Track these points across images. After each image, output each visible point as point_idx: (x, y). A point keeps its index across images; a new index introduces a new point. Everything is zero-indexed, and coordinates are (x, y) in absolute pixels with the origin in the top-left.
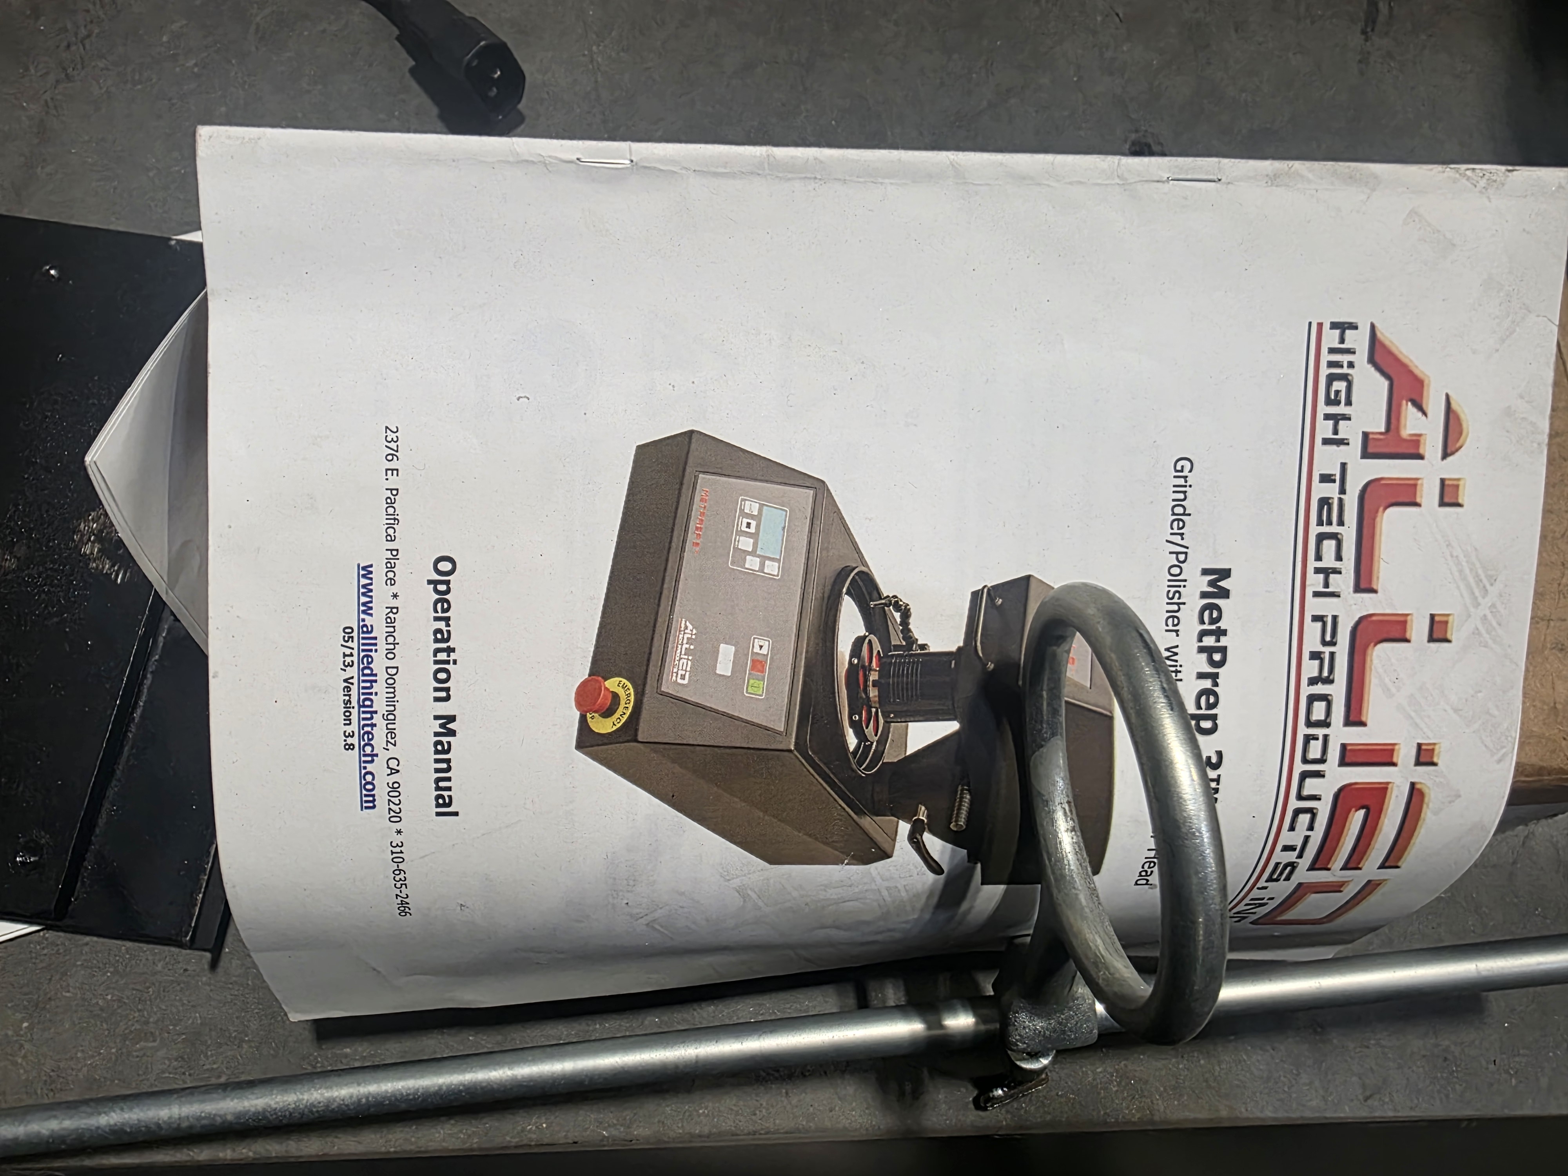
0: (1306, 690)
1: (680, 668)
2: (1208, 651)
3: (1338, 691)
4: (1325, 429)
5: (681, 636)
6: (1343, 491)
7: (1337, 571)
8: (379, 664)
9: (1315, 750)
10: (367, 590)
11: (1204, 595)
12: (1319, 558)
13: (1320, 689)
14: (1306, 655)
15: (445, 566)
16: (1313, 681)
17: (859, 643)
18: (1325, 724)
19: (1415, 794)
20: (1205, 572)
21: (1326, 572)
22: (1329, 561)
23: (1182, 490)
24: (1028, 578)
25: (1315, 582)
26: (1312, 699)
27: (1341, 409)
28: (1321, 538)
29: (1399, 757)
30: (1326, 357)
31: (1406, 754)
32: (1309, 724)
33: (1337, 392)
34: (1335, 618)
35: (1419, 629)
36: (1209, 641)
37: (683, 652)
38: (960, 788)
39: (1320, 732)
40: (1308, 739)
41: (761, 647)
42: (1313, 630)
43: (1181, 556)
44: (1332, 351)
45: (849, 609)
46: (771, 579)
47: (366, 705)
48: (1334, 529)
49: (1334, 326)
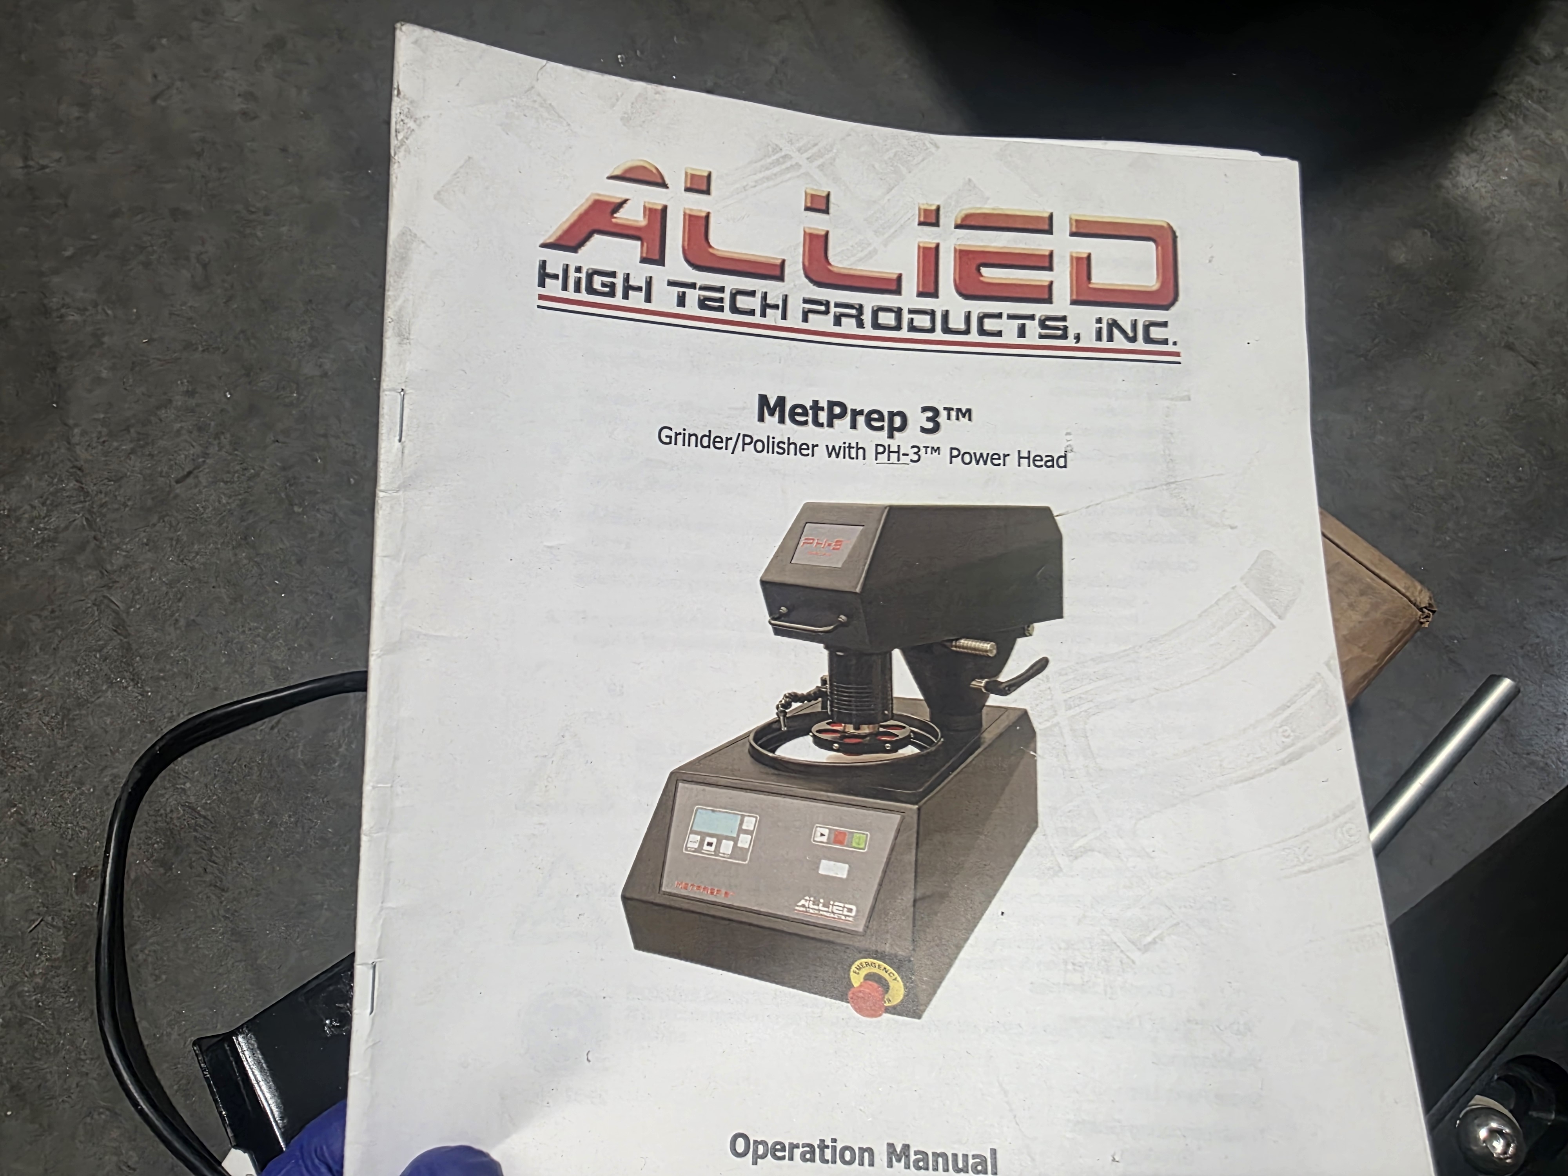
0: (868, 330)
1: (841, 912)
2: (832, 417)
3: (868, 301)
4: (636, 299)
5: (811, 911)
6: (693, 286)
7: (765, 296)
9: (923, 321)
11: (782, 421)
12: (752, 313)
13: (867, 317)
14: (837, 330)
15: (740, 1145)
16: (860, 324)
17: (820, 743)
18: (898, 312)
19: (966, 223)
20: (761, 419)
21: (765, 306)
22: (754, 303)
23: (689, 438)
24: (764, 583)
25: (773, 317)
26: (876, 325)
27: (619, 282)
28: (734, 309)
29: (931, 242)
30: (571, 294)
31: (929, 237)
32: (898, 327)
33: (604, 285)
34: (806, 301)
35: (818, 222)
36: (823, 417)
37: (826, 909)
38: (954, 649)
39: (906, 317)
40: (912, 328)
41: (822, 835)
42: (818, 322)
43: (747, 441)
44: (565, 288)
45: (790, 750)
46: (760, 824)
48: (726, 296)
49: (542, 284)
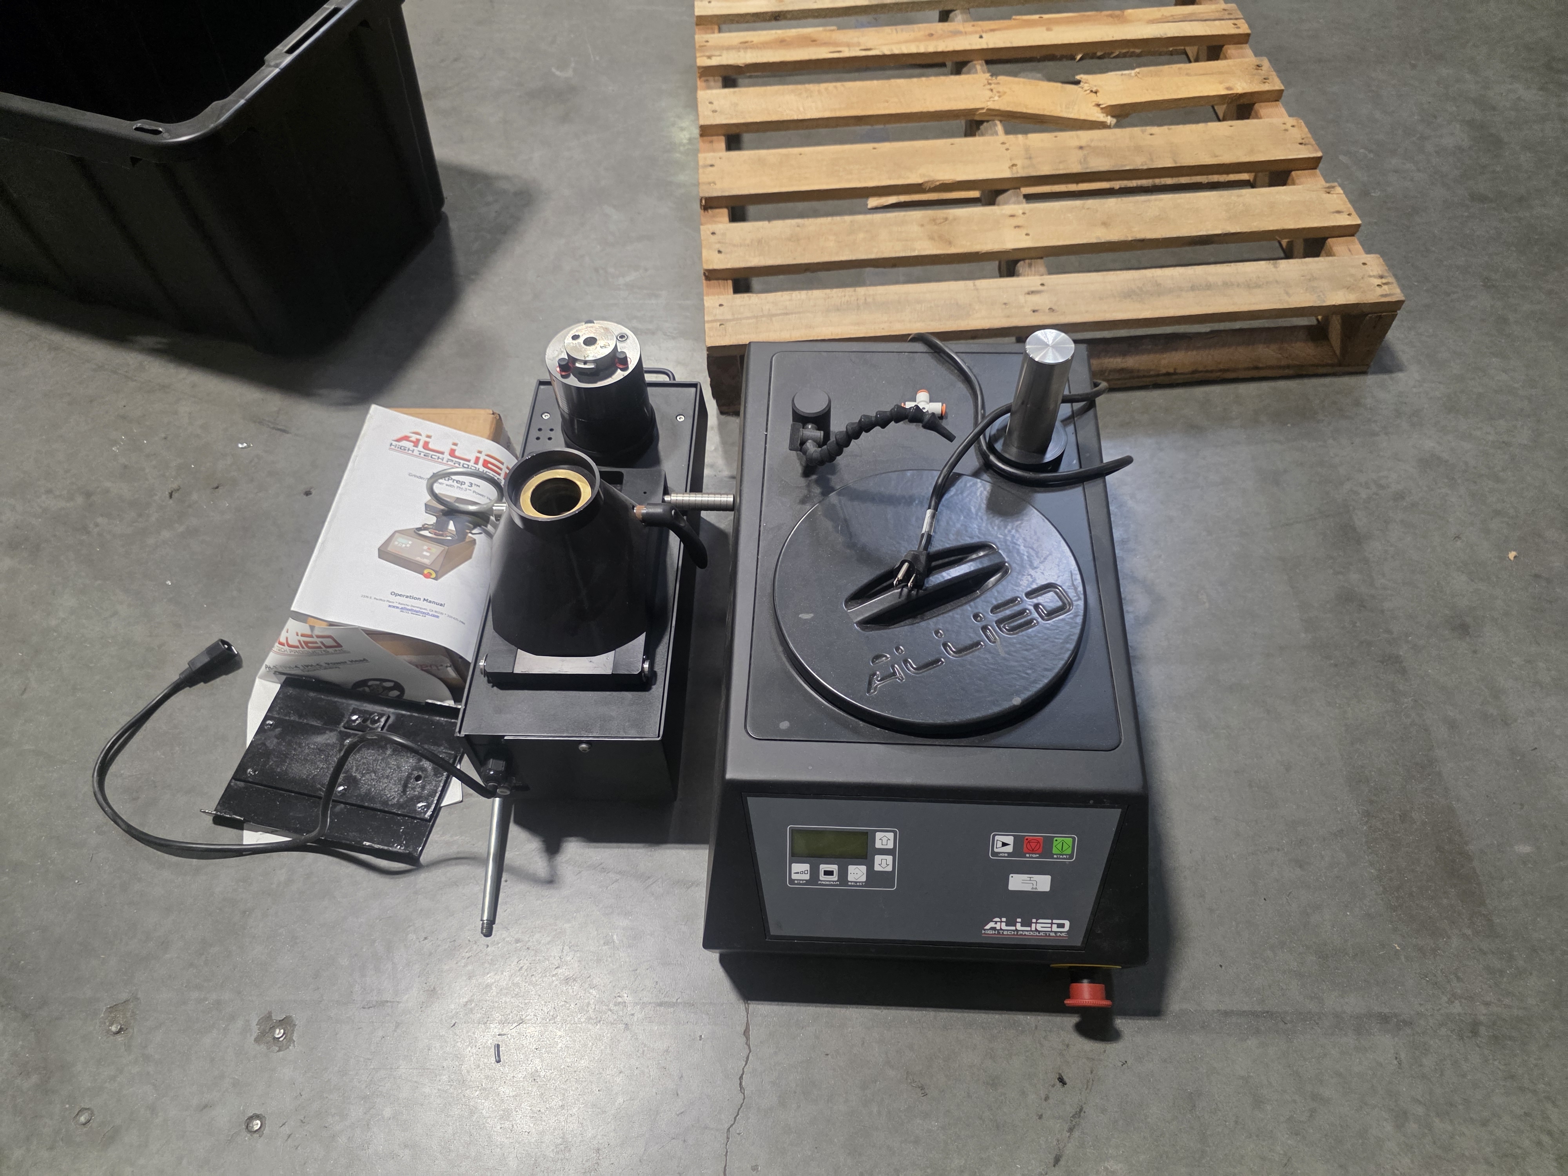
1: (426, 561)
3: (462, 462)
5: (419, 560)
6: (423, 452)
8: (410, 608)
10: (394, 607)
13: (461, 465)
15: (393, 593)
17: (430, 533)
21: (439, 458)
22: (436, 457)
24: (426, 504)
25: (440, 460)
27: (407, 449)
31: (479, 455)
35: (454, 447)
37: (423, 560)
38: (464, 524)
39: (470, 467)
41: (426, 548)
42: (449, 463)
45: (422, 532)
46: (413, 544)
47: (417, 612)
